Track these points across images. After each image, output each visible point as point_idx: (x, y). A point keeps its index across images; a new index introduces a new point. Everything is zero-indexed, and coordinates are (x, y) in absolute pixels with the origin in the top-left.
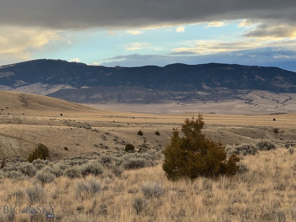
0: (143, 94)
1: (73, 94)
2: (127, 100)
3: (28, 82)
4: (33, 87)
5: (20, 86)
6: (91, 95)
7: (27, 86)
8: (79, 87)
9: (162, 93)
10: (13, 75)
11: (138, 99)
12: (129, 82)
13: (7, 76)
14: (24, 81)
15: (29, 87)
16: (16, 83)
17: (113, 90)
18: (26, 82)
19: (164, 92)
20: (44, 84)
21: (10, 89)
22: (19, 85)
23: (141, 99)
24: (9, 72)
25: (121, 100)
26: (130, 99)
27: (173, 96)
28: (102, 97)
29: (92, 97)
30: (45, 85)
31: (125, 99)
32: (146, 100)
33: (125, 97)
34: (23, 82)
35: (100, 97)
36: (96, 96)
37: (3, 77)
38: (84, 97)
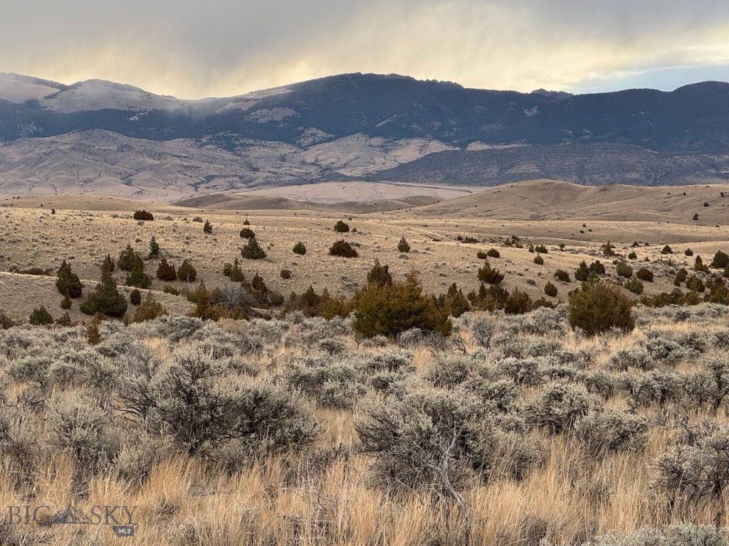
0: (640, 162)
1: (466, 165)
2: (601, 178)
3: (332, 133)
4: (349, 145)
5: (314, 144)
6: (511, 166)
7: (331, 143)
8: (464, 145)
9: (685, 160)
10: (293, 115)
11: (628, 176)
12: (587, 131)
13: (278, 118)
14: (323, 130)
15: (338, 146)
16: (303, 135)
17: (565, 154)
18: (329, 132)
19: (688, 157)
20: (372, 137)
21: (295, 152)
22: (311, 140)
23: (635, 175)
24: (282, 108)
25: (587, 178)
26: (608, 177)
27: (714, 166)
28: (538, 171)
29: (513, 171)
30: (377, 141)
31: (595, 176)
32: (648, 178)
33: (596, 170)
34: (321, 134)
35: (533, 171)
36: (524, 168)
37: (269, 121)
38: (494, 171)
